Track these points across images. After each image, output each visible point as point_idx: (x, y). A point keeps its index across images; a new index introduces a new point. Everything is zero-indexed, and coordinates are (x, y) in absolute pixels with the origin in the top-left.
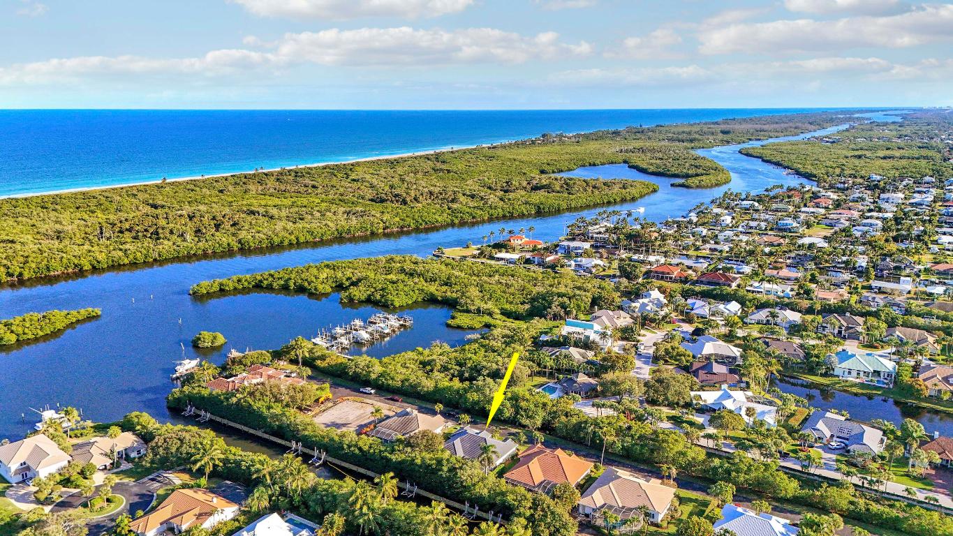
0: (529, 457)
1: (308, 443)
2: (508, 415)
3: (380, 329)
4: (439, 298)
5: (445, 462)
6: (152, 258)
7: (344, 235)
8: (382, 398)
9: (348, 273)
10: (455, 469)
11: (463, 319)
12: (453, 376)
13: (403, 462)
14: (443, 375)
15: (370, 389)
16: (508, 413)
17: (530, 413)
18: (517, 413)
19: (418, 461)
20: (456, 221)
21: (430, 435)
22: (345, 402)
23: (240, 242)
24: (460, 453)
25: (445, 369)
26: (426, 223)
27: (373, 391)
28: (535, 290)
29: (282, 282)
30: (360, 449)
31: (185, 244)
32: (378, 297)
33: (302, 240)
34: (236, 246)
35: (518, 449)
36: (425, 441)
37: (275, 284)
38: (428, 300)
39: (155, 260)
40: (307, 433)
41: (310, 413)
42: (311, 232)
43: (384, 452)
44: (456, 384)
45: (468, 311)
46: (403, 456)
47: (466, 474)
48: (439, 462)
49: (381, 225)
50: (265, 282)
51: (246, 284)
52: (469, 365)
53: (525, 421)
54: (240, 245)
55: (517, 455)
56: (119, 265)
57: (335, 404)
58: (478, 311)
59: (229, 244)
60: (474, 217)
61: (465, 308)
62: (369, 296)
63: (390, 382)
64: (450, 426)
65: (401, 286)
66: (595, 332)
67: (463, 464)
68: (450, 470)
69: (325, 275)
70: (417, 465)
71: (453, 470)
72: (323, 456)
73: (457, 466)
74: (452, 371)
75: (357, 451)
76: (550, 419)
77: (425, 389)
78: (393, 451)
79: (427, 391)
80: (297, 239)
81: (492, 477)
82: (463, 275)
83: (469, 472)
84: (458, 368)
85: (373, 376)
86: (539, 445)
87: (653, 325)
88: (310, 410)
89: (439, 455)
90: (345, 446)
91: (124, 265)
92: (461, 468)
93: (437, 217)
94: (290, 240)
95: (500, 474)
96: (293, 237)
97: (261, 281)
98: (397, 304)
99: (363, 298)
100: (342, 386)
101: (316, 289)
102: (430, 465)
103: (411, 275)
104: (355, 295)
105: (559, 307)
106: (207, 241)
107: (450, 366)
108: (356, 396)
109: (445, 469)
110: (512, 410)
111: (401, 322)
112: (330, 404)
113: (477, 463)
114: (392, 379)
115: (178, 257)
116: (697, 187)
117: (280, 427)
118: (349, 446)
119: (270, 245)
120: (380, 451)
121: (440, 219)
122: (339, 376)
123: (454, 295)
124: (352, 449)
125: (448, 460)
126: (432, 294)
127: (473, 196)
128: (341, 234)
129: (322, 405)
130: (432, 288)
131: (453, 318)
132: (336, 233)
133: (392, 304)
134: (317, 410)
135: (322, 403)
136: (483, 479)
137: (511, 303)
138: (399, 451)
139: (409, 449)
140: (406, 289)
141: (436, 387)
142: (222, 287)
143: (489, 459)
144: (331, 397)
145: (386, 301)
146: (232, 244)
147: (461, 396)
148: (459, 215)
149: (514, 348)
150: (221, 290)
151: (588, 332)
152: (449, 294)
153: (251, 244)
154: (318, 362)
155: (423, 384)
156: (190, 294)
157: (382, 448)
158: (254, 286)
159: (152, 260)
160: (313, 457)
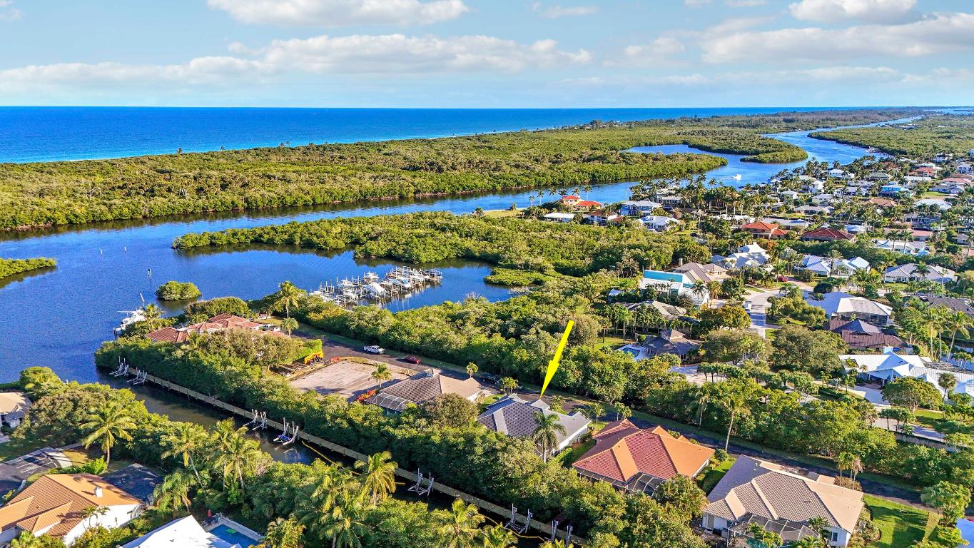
0: (611, 439)
1: (275, 412)
2: (573, 380)
3: (399, 283)
4: (477, 254)
5: (478, 440)
6: (141, 214)
7: (368, 197)
8: (394, 359)
9: (367, 228)
10: (494, 451)
11: (505, 275)
12: (493, 331)
13: (413, 439)
14: (478, 330)
15: (376, 347)
16: (573, 378)
17: (607, 379)
18: (586, 377)
19: (436, 439)
20: (499, 188)
21: (456, 400)
22: (340, 363)
23: (246, 200)
24: (503, 428)
25: (481, 322)
26: (464, 189)
27: (381, 350)
28: (598, 245)
29: (286, 237)
30: (350, 422)
31: (182, 201)
32: (401, 252)
33: (319, 201)
34: (241, 204)
35: (591, 428)
36: (447, 409)
37: (277, 239)
38: (463, 257)
39: (145, 217)
40: (275, 398)
41: (288, 375)
42: (330, 193)
43: (384, 425)
44: (498, 339)
45: (513, 267)
46: (414, 432)
47: (513, 460)
48: (470, 440)
49: (412, 188)
50: (266, 237)
51: (243, 238)
52: (515, 318)
53: (597, 390)
54: (246, 204)
55: (590, 436)
56: (101, 221)
57: (327, 364)
58: (526, 267)
59: (233, 203)
60: (519, 184)
61: (509, 263)
62: (390, 251)
63: (405, 337)
64: (489, 395)
65: (429, 240)
66: (685, 285)
67: (507, 444)
68: (486, 454)
69: (339, 230)
70: (434, 444)
71: (490, 452)
72: (296, 431)
73: (499, 448)
74: (492, 325)
75: (345, 424)
76: (635, 387)
77: (454, 347)
78: (397, 425)
79: (456, 350)
80: (314, 200)
81: (554, 467)
82: (506, 230)
83: (518, 457)
84: (499, 321)
85: (382, 330)
86: (625, 421)
87: (759, 282)
88: (290, 372)
89: (470, 429)
90: (328, 418)
91: (107, 221)
92: (504, 450)
93: (477, 182)
94: (305, 201)
95: (567, 462)
96: (308, 197)
97: (261, 236)
98: (424, 260)
99: (382, 253)
100: (337, 343)
101: (325, 243)
102: (454, 445)
103: (443, 230)
104: (372, 250)
105: (632, 260)
106: (207, 198)
107: (488, 319)
108: (358, 356)
109: (479, 450)
110: (579, 373)
111: (428, 277)
112: (320, 365)
113: (529, 443)
114: (408, 334)
115: (172, 215)
116: (771, 162)
117: (239, 391)
118: (334, 417)
119: (281, 205)
120: (380, 424)
121: (479, 184)
122: (338, 333)
123: (496, 251)
124: (338, 420)
125: (483, 438)
126: (468, 250)
127: (517, 166)
128: (365, 197)
129: (308, 366)
130: (469, 244)
131: (494, 273)
132: (359, 195)
133: (417, 260)
134: (300, 371)
135: (309, 363)
136: (540, 468)
137: (568, 258)
138: (407, 423)
139: (423, 422)
140: (436, 243)
141: (468, 344)
142: (213, 241)
143: (549, 436)
144: (321, 356)
145: (411, 256)
146: (236, 202)
147: (503, 355)
148: (502, 181)
149: (577, 300)
150: (212, 244)
151: (674, 286)
152: (489, 249)
153: (259, 203)
154: (312, 316)
155: (450, 339)
156: (173, 248)
157: (383, 420)
158: (252, 241)
159: (141, 217)
160: (281, 432)
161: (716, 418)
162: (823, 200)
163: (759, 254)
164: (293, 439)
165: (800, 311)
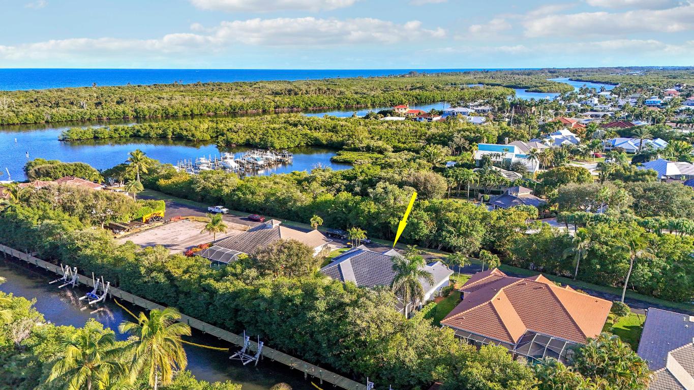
1: (86, 266)
2: (426, 231)
3: (252, 160)
4: (324, 142)
5: (320, 292)
6: (43, 119)
7: (237, 110)
8: (238, 218)
9: (230, 125)
10: (341, 306)
11: (349, 156)
12: (338, 191)
13: (237, 295)
14: (324, 189)
15: (220, 207)
16: (426, 229)
17: (463, 229)
18: (440, 229)
19: (267, 292)
20: (342, 105)
21: (294, 245)
22: (181, 222)
23: (135, 111)
24: (350, 276)
25: (327, 183)
26: (315, 105)
27: (225, 210)
28: (429, 132)
29: (161, 132)
30: (168, 275)
31: (81, 110)
32: (257, 140)
33: (196, 112)
34: (131, 114)
35: (452, 281)
36: (283, 256)
38: (312, 146)
39: (47, 122)
40: (88, 252)
41: (123, 233)
43: (206, 278)
44: (344, 195)
45: (356, 150)
46: (240, 285)
47: (367, 316)
48: (309, 293)
49: (273, 104)
50: (143, 132)
51: (123, 133)
52: (361, 178)
53: (454, 241)
54: (135, 114)
55: (452, 289)
56: (8, 124)
57: (166, 223)
58: (368, 149)
59: (124, 112)
60: (358, 103)
61: (353, 146)
62: (248, 140)
63: (249, 197)
64: (335, 249)
65: (283, 131)
66: (516, 156)
67: (359, 297)
68: (330, 310)
69: (206, 126)
70: (263, 298)
71: (337, 307)
72: (107, 288)
73: (347, 300)
74: (338, 185)
75: (162, 278)
76: (493, 239)
77: (299, 204)
78: (221, 277)
79: (301, 207)
80: (191, 111)
81: (422, 328)
82: (349, 124)
83: (373, 311)
84: (345, 182)
85: (226, 190)
86: (495, 271)
87: (578, 157)
88: (124, 229)
89: (311, 279)
90: (143, 271)
91: (12, 124)
92: (355, 304)
93: (325, 100)
94: (184, 112)
95: (436, 317)
96: (187, 109)
97: (138, 131)
98: (277, 146)
99: (241, 142)
100: (182, 206)
101: (193, 135)
102: (290, 299)
103: (295, 125)
104: (232, 139)
105: (462, 139)
106: (103, 109)
107: (334, 180)
108: (201, 216)
109: (321, 305)
110: (432, 224)
111: (279, 157)
112: (160, 224)
113: (388, 296)
114: (253, 193)
115: (71, 121)
117: (55, 247)
118: (150, 271)
119: (164, 115)
120: (201, 276)
121: (327, 103)
122: (186, 197)
123: (340, 139)
124: (154, 274)
125: (327, 289)
126: (316, 139)
127: (356, 93)
128: (234, 110)
129: (146, 225)
130: (317, 134)
131: (340, 155)
132: (229, 108)
133: (271, 145)
134: (136, 228)
135: (147, 222)
136: (402, 328)
137: (404, 143)
138: (234, 275)
139: (253, 273)
140: (289, 134)
141: (314, 203)
142: (96, 135)
143: (413, 285)
144: (162, 215)
145: (266, 144)
146: (127, 112)
147: (350, 210)
148: (345, 100)
149: (420, 164)
150: (96, 138)
151: (508, 155)
152: (334, 138)
153: (146, 113)
154: (162, 182)
155: (295, 196)
156: (59, 140)
157: (205, 272)
158: (131, 136)
159: (44, 122)
160: (92, 289)
161: (598, 267)
162: (603, 109)
163: (572, 137)
164: (103, 297)
165: (633, 174)
